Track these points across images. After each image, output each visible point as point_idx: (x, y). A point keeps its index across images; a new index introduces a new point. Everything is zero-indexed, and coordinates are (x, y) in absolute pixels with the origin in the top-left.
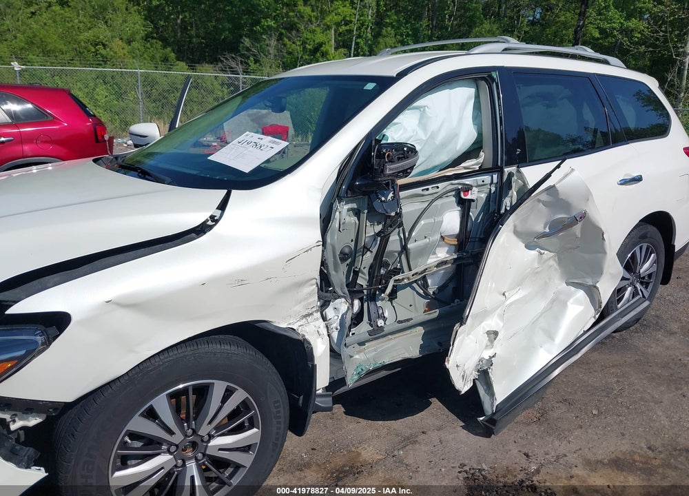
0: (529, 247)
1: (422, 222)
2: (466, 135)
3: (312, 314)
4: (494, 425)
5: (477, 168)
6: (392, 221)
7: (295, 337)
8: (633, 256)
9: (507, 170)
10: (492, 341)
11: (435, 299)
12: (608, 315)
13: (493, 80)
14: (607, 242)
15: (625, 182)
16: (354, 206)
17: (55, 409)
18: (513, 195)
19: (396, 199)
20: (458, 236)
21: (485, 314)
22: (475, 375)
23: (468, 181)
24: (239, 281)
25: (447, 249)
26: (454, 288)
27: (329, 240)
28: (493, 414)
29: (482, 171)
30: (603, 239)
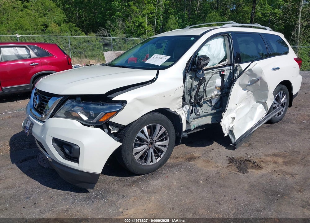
0: (244, 89)
1: (210, 82)
2: (222, 54)
3: (180, 108)
4: (236, 146)
5: (225, 64)
6: (202, 81)
7: (177, 114)
8: (278, 96)
9: (235, 65)
10: (233, 121)
11: (214, 107)
12: (270, 112)
13: (229, 36)
14: (268, 87)
15: (274, 69)
16: (191, 75)
17: (122, 127)
18: (238, 72)
19: (203, 74)
20: (221, 87)
21: (231, 110)
22: (228, 132)
23: (223, 69)
24: (164, 95)
25: (217, 91)
26: (220, 104)
27: (185, 85)
28: (235, 142)
29: (227, 65)
30: (267, 86)
